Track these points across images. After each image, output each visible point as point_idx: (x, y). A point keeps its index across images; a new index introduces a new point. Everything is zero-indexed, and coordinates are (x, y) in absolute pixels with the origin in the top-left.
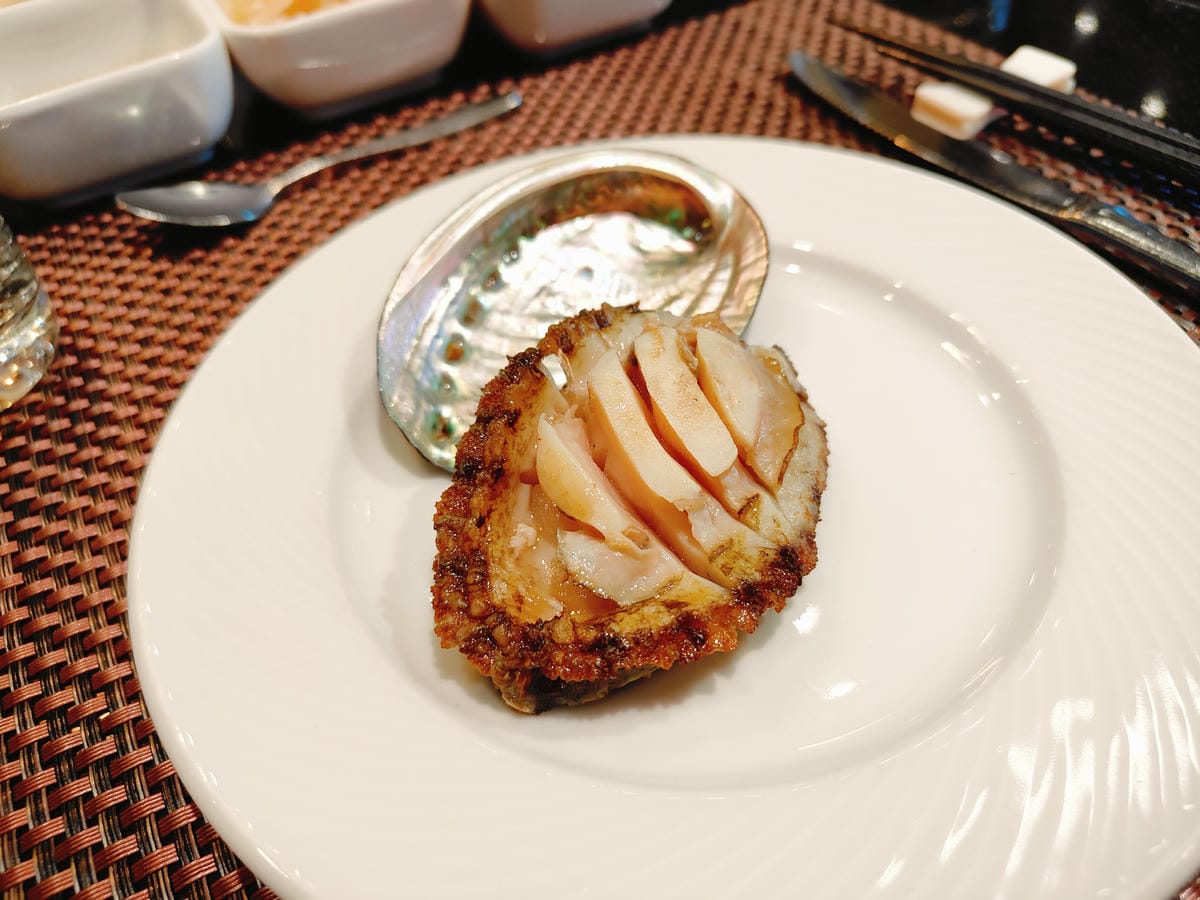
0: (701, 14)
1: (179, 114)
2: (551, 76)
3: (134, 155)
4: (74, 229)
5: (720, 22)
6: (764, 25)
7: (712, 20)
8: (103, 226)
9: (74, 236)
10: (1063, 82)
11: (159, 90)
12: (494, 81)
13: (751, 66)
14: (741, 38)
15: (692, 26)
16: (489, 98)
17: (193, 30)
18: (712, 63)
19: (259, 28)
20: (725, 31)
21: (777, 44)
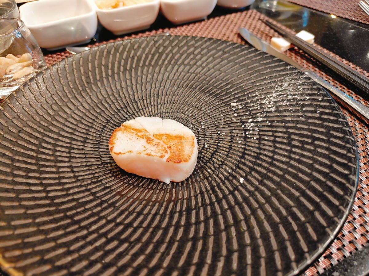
0: (219, 16)
1: (83, 30)
2: (178, 28)
3: (72, 39)
4: (54, 56)
5: (224, 18)
6: (235, 20)
7: (222, 17)
8: (62, 56)
9: (54, 57)
10: (311, 40)
11: (79, 24)
12: (163, 28)
13: (230, 30)
14: (229, 23)
15: (217, 18)
16: (162, 32)
17: (88, 9)
18: (220, 28)
19: (105, 10)
20: (225, 20)
21: (238, 25)
